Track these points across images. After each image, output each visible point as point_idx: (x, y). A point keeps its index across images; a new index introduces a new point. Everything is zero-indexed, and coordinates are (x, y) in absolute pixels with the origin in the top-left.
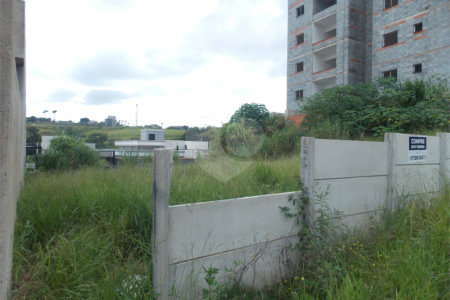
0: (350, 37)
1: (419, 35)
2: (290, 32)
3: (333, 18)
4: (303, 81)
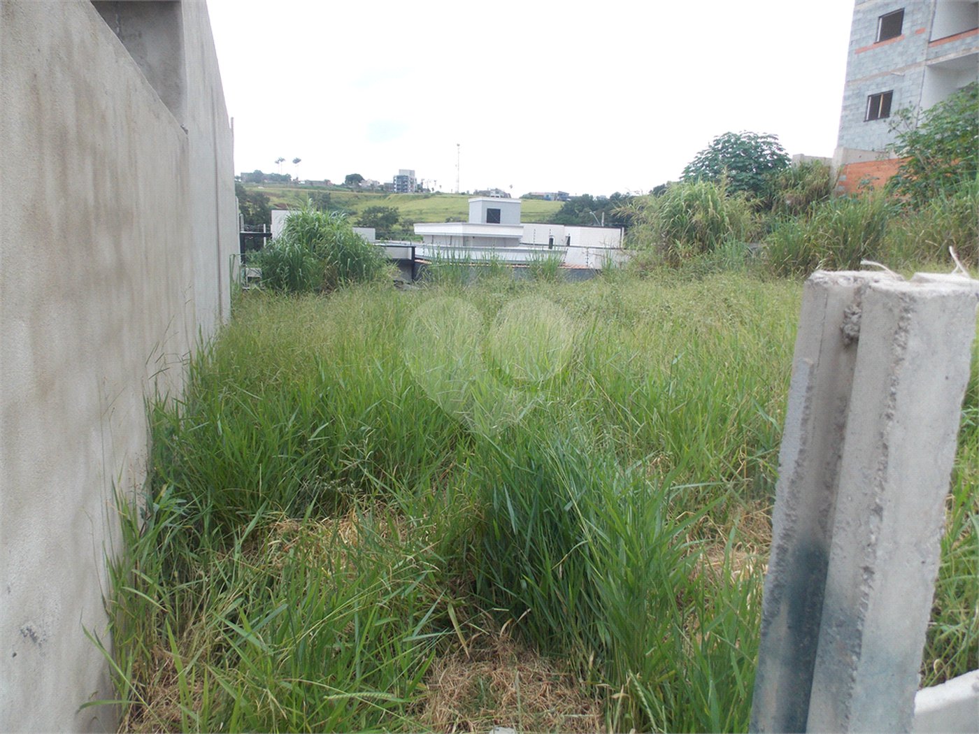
4: (896, 64)
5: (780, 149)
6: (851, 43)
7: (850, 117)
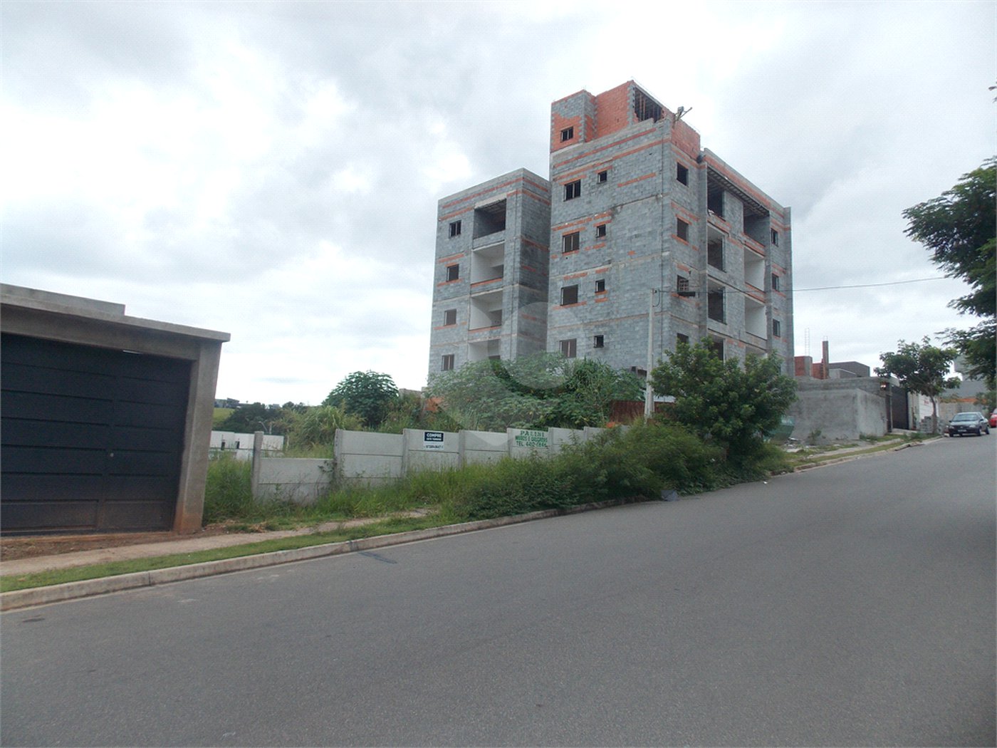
0: (522, 283)
1: (601, 296)
2: (439, 259)
3: (500, 249)
4: (455, 340)
5: (392, 384)
6: (432, 323)
7: (434, 367)
